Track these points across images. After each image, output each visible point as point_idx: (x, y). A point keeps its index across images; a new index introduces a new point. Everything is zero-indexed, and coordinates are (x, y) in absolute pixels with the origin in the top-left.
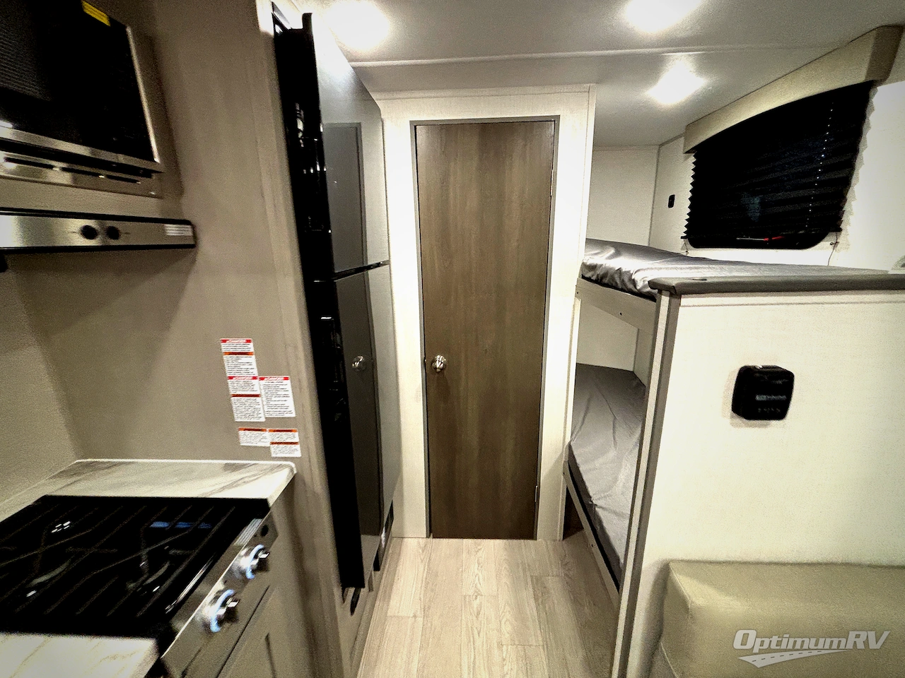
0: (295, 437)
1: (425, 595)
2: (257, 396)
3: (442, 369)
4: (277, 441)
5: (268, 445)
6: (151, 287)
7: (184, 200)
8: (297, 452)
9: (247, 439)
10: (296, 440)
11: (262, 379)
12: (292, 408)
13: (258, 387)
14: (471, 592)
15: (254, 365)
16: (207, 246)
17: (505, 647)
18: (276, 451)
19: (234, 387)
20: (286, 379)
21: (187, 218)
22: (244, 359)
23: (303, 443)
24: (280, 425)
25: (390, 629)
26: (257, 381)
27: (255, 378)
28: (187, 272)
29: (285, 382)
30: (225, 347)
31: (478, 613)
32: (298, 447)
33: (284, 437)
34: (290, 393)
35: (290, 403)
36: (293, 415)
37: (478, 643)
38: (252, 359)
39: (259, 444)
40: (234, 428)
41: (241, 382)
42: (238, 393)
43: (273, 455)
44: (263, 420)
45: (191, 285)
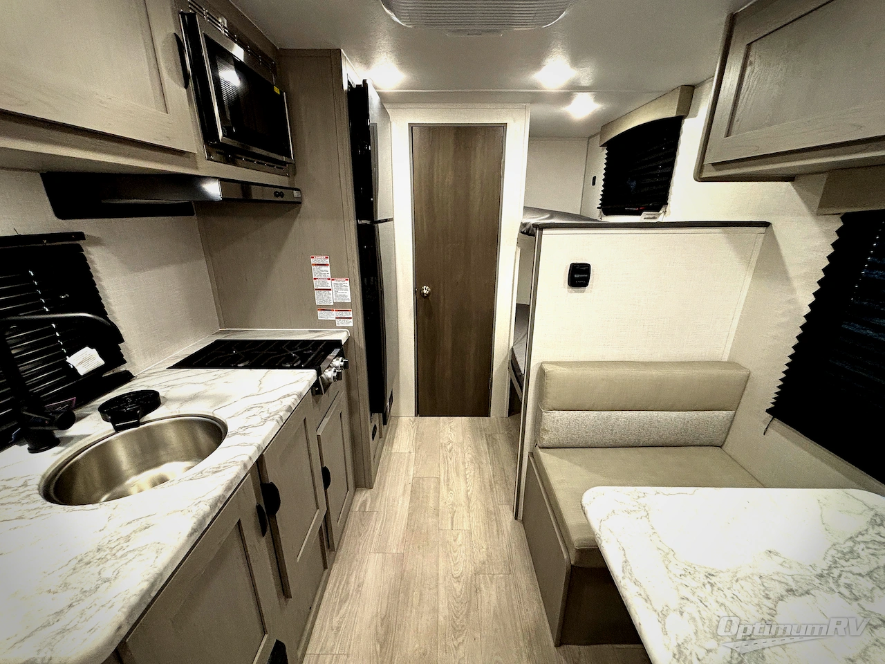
0: (350, 314)
1: (416, 442)
2: (330, 290)
3: (428, 295)
4: (339, 316)
5: (334, 319)
6: (272, 226)
7: (296, 178)
8: (351, 324)
9: (322, 315)
10: (351, 316)
11: (333, 280)
12: (349, 297)
13: (330, 284)
14: (446, 441)
15: (329, 272)
16: (306, 203)
17: (467, 464)
18: (339, 323)
19: (317, 284)
20: (347, 280)
21: (296, 187)
22: (324, 268)
23: (354, 318)
24: (341, 307)
25: (394, 458)
26: (329, 281)
27: (329, 279)
28: (294, 218)
29: (346, 282)
30: (313, 261)
31: (450, 451)
32: (351, 320)
33: (344, 314)
34: (349, 288)
35: (348, 294)
36: (350, 301)
37: (450, 462)
38: (328, 268)
39: (329, 319)
40: (315, 308)
41: (321, 281)
42: (319, 288)
43: (337, 325)
44: (332, 304)
45: (296, 223)
